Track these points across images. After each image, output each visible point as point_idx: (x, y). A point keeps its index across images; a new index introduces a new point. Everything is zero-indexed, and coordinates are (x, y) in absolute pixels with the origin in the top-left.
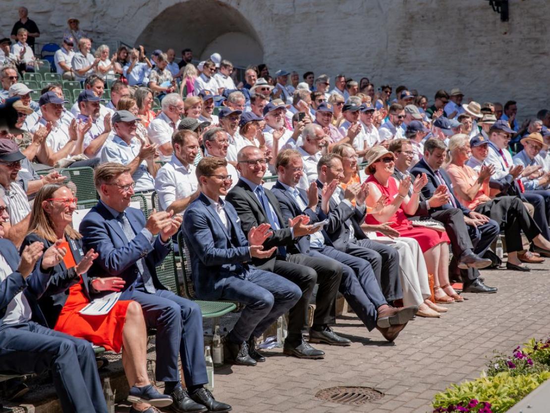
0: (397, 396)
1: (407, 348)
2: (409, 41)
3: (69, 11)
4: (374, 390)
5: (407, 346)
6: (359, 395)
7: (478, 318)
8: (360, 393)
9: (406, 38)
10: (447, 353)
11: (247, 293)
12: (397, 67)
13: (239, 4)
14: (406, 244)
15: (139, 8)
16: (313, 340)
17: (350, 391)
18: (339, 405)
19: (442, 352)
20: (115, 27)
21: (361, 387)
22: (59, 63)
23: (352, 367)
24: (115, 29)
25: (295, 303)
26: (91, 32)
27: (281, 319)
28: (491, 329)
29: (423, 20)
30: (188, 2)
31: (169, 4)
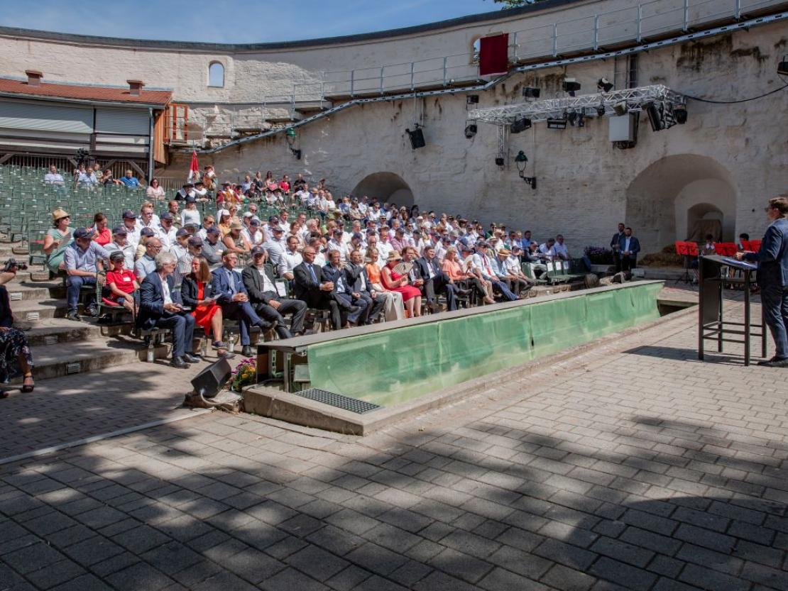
2: (486, 197)
3: (320, 176)
9: (485, 195)
13: (403, 175)
15: (354, 175)
20: (342, 184)
26: (331, 186)
29: (493, 187)
30: (378, 173)
31: (369, 174)
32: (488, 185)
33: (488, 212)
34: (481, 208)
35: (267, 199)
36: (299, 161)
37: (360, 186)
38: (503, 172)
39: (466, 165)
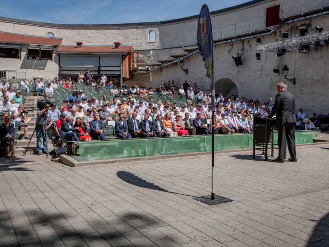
13: (233, 79)
30: (223, 79)
31: (218, 79)
35: (163, 93)
36: (187, 74)
39: (262, 74)
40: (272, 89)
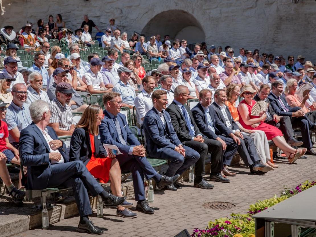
0: (241, 207)
1: (253, 185)
2: (279, 30)
3: (109, 16)
4: (231, 204)
5: (253, 183)
6: (224, 206)
7: (292, 171)
8: (224, 205)
9: (277, 29)
10: (272, 187)
11: (171, 155)
12: (273, 44)
13: (193, 12)
14: (258, 134)
15: (144, 14)
16: (212, 180)
17: (219, 204)
18: (212, 210)
19: (269, 187)
20: (132, 24)
21: (225, 202)
22: (104, 42)
23: (223, 193)
24: (132, 25)
25: (196, 161)
26: (120, 26)
27: (191, 168)
28: (298, 177)
29: (286, 20)
30: (168, 11)
31: (160, 12)
32: (281, 19)
33: (282, 45)
34: (274, 42)
35: (68, 41)
36: (87, 2)
37: (149, 24)
38: (296, 5)
39: (257, 0)
40: (280, 29)
